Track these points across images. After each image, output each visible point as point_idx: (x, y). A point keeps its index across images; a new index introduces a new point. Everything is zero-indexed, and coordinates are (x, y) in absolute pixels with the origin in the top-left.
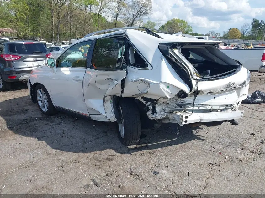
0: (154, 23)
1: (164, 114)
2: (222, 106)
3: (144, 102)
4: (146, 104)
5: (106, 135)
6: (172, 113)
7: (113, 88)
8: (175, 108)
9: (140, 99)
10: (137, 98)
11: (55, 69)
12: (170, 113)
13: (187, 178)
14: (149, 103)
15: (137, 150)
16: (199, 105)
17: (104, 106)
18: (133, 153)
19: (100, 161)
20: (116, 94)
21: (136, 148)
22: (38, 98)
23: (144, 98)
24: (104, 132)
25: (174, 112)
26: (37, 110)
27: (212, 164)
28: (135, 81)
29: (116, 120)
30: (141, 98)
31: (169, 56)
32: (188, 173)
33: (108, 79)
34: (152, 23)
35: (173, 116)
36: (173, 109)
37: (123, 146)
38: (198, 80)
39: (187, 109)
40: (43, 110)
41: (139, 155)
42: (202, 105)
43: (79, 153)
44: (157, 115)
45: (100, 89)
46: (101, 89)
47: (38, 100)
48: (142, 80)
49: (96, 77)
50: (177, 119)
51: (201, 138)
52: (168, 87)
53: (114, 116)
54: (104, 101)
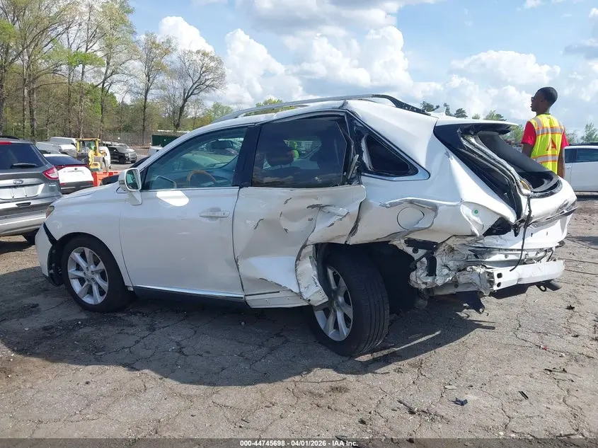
0: (229, 108)
1: (448, 275)
2: (541, 250)
3: (409, 250)
4: (413, 255)
5: (287, 341)
6: (465, 269)
7: (332, 224)
8: (467, 258)
9: (400, 244)
10: (395, 243)
11: (137, 194)
12: (460, 271)
13: (525, 402)
14: (421, 252)
15: (381, 363)
16: (506, 250)
17: (296, 270)
18: (378, 371)
19: (321, 396)
20: (331, 240)
21: (375, 360)
22: (72, 271)
23: (410, 242)
24: (278, 335)
25: (468, 269)
26: (62, 303)
27: (550, 371)
28: (392, 205)
29: (327, 300)
30: (403, 241)
31: (463, 150)
32: (522, 393)
33: (313, 207)
34: (223, 108)
35: (469, 276)
36: (462, 263)
37: (344, 358)
38: (529, 198)
39: (487, 260)
40: (88, 300)
41: (392, 372)
42: (512, 250)
43: (258, 386)
44: (437, 278)
45: (286, 230)
46: (290, 230)
47: (70, 277)
48: (411, 202)
49: (286, 202)
50: (477, 282)
51: (484, 324)
52: (476, 212)
53: (322, 291)
54: (298, 259)
